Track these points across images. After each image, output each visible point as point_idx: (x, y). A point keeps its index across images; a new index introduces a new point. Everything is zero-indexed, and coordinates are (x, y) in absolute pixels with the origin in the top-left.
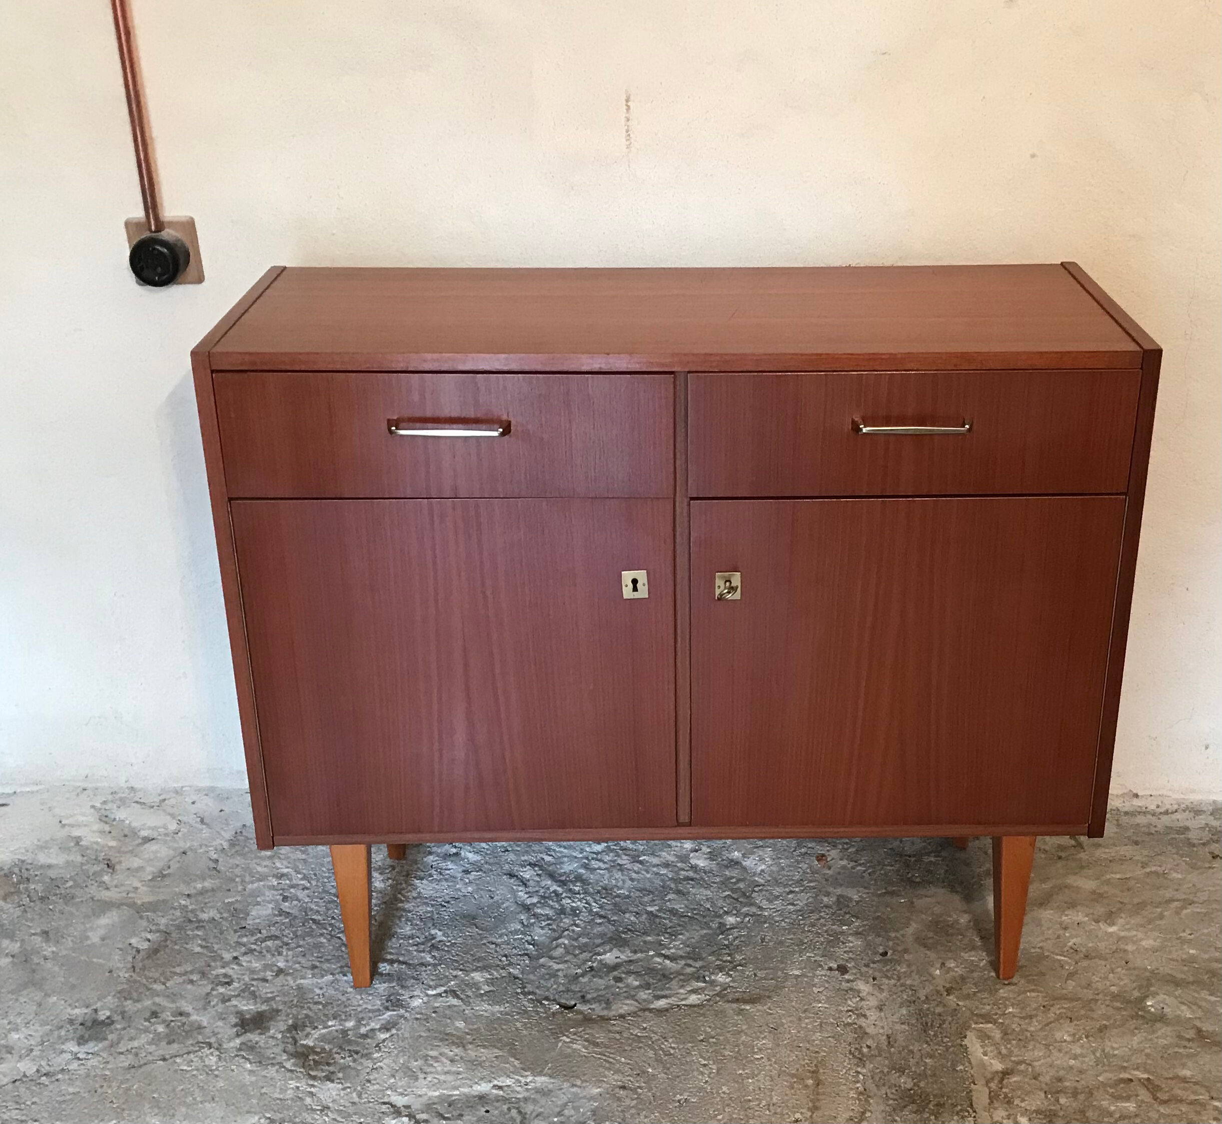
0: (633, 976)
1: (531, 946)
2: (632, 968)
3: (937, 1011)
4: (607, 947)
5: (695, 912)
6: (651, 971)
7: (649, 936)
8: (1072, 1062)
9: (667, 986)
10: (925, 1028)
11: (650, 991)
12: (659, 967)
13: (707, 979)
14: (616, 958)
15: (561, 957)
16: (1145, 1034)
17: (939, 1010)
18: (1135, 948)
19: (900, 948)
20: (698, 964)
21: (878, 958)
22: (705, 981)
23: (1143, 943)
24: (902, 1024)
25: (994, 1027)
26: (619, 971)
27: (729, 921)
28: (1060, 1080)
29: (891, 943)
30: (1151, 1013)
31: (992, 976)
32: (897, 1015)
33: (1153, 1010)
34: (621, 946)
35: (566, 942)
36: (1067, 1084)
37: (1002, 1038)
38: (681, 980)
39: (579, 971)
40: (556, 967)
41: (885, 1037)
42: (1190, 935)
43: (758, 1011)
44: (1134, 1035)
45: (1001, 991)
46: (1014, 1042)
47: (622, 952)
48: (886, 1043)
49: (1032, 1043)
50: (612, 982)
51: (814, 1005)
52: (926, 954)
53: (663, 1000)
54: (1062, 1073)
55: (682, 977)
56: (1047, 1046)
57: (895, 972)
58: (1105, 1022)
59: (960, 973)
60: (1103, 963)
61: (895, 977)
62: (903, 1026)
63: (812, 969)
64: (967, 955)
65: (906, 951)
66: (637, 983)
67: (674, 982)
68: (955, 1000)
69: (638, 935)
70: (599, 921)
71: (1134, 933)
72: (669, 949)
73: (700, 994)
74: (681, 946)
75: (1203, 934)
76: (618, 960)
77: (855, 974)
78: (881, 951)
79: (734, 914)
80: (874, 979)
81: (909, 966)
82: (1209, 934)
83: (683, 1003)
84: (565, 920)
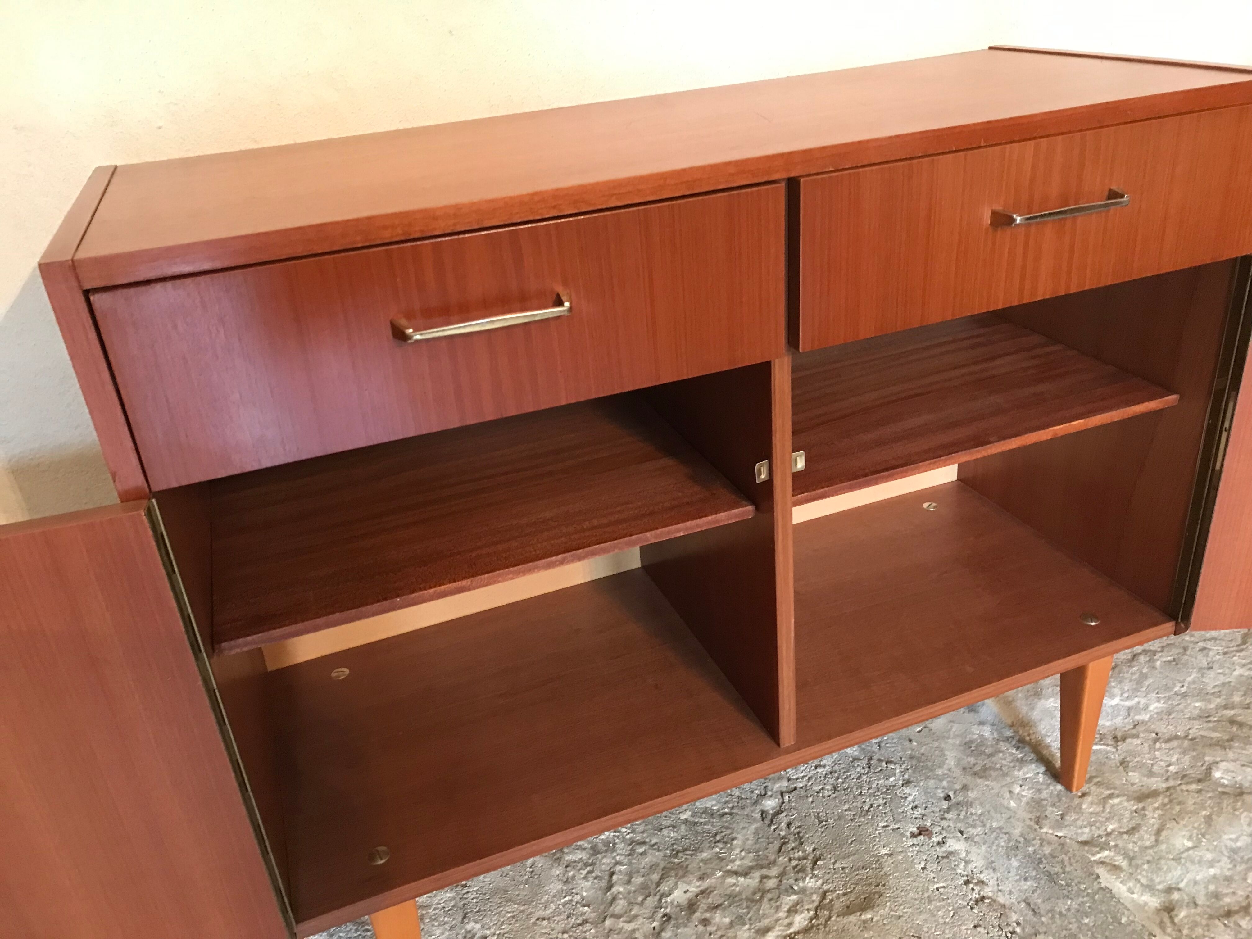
0: (718, 912)
1: (586, 908)
2: (710, 900)
3: (1047, 852)
4: (671, 881)
5: (730, 805)
6: (733, 898)
7: (701, 852)
8: (1212, 871)
9: (761, 912)
10: (1052, 878)
11: (747, 927)
12: (738, 889)
13: (796, 888)
14: (685, 892)
15: (626, 912)
16: (1245, 814)
17: (1047, 850)
18: (1148, 716)
19: (958, 787)
20: (774, 871)
21: (945, 805)
22: (795, 893)
23: (1151, 708)
24: (1026, 879)
25: (1112, 854)
26: (700, 910)
27: (769, 805)
28: (1217, 896)
29: (945, 783)
30: (1227, 786)
31: (1061, 791)
32: (1013, 872)
33: (1226, 782)
34: (683, 876)
35: (621, 889)
36: (1227, 900)
37: (1130, 865)
38: (771, 900)
39: (655, 924)
40: (629, 927)
41: (1023, 905)
42: (1183, 686)
43: (884, 917)
44: (1238, 817)
45: (1084, 806)
46: (1146, 867)
47: (689, 884)
48: (1031, 913)
49: (1163, 862)
50: (701, 928)
51: (931, 888)
52: (987, 786)
53: (770, 934)
54: (1212, 888)
55: (769, 896)
56: (1177, 859)
57: (974, 817)
58: (1204, 813)
59: (1030, 795)
60: (1138, 742)
61: (978, 822)
62: (1029, 883)
63: (897, 842)
64: (1021, 773)
65: (965, 788)
66: (727, 920)
67: (765, 905)
68: (1051, 831)
69: (692, 855)
70: (641, 850)
71: (1136, 700)
72: (733, 861)
73: (802, 912)
74: (743, 853)
75: (1189, 683)
76: (689, 895)
77: (941, 833)
78: (942, 795)
79: (771, 796)
80: (961, 832)
81: (981, 804)
82: (1194, 682)
83: (792, 930)
84: (604, 861)
